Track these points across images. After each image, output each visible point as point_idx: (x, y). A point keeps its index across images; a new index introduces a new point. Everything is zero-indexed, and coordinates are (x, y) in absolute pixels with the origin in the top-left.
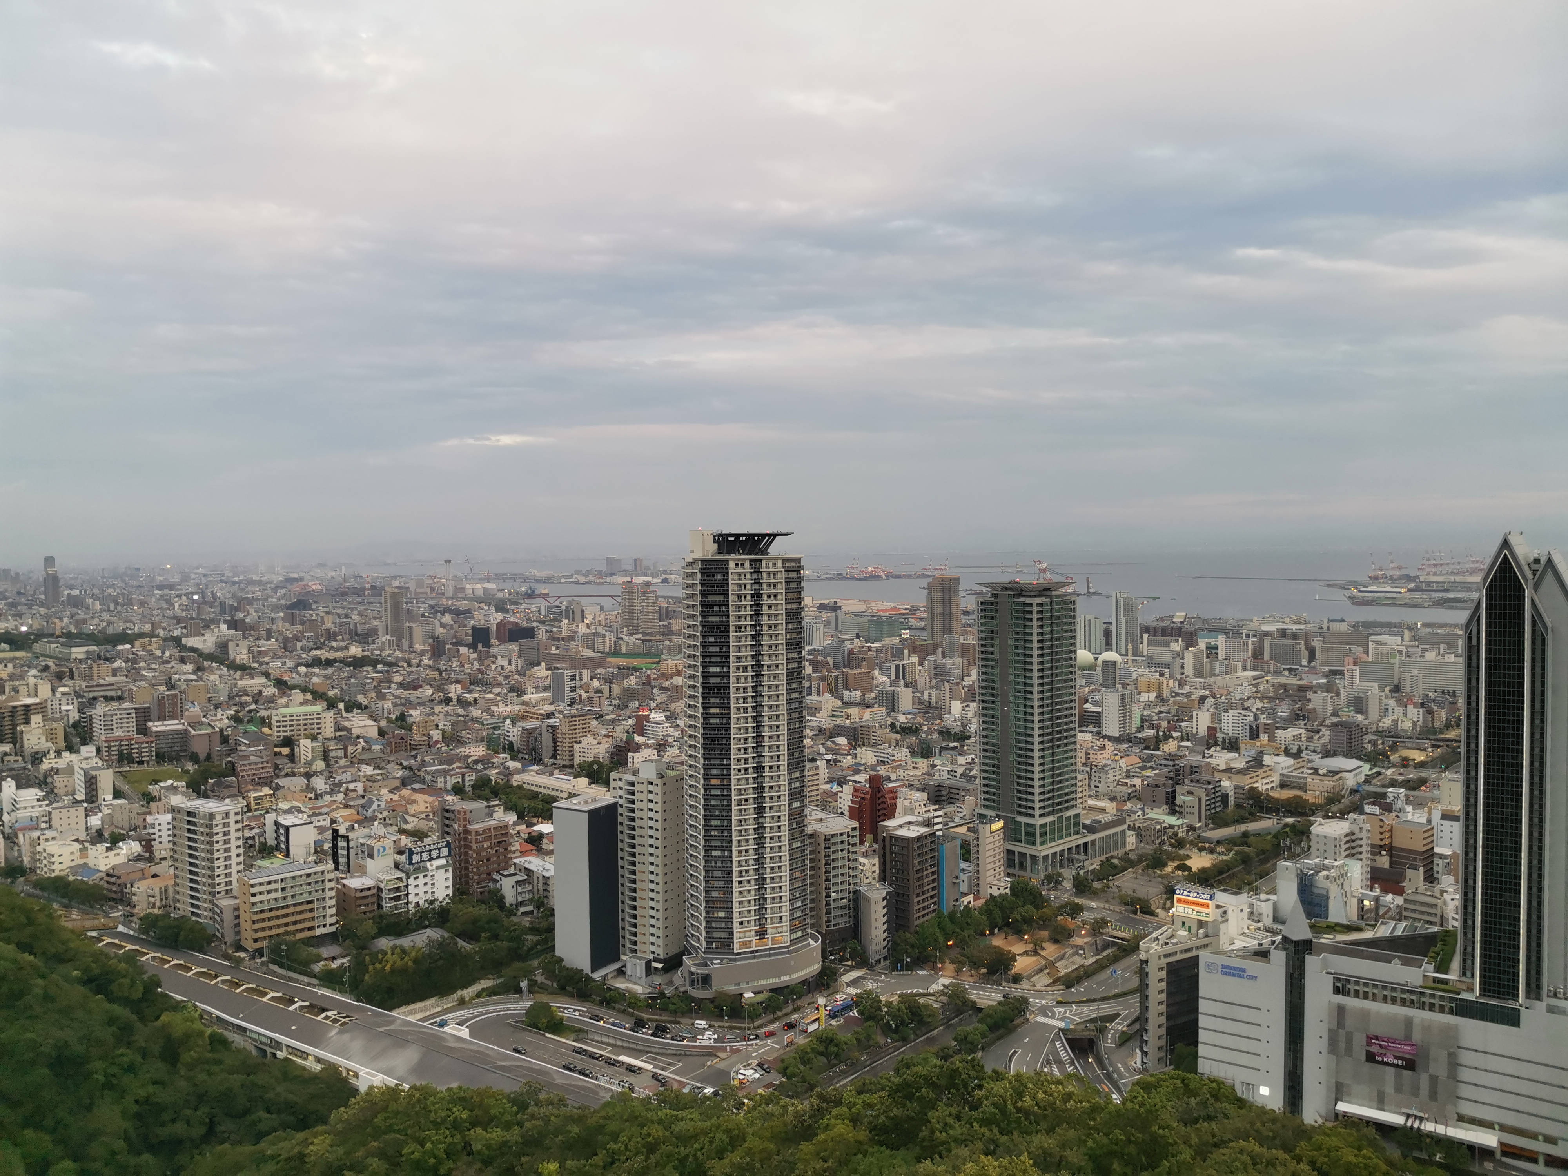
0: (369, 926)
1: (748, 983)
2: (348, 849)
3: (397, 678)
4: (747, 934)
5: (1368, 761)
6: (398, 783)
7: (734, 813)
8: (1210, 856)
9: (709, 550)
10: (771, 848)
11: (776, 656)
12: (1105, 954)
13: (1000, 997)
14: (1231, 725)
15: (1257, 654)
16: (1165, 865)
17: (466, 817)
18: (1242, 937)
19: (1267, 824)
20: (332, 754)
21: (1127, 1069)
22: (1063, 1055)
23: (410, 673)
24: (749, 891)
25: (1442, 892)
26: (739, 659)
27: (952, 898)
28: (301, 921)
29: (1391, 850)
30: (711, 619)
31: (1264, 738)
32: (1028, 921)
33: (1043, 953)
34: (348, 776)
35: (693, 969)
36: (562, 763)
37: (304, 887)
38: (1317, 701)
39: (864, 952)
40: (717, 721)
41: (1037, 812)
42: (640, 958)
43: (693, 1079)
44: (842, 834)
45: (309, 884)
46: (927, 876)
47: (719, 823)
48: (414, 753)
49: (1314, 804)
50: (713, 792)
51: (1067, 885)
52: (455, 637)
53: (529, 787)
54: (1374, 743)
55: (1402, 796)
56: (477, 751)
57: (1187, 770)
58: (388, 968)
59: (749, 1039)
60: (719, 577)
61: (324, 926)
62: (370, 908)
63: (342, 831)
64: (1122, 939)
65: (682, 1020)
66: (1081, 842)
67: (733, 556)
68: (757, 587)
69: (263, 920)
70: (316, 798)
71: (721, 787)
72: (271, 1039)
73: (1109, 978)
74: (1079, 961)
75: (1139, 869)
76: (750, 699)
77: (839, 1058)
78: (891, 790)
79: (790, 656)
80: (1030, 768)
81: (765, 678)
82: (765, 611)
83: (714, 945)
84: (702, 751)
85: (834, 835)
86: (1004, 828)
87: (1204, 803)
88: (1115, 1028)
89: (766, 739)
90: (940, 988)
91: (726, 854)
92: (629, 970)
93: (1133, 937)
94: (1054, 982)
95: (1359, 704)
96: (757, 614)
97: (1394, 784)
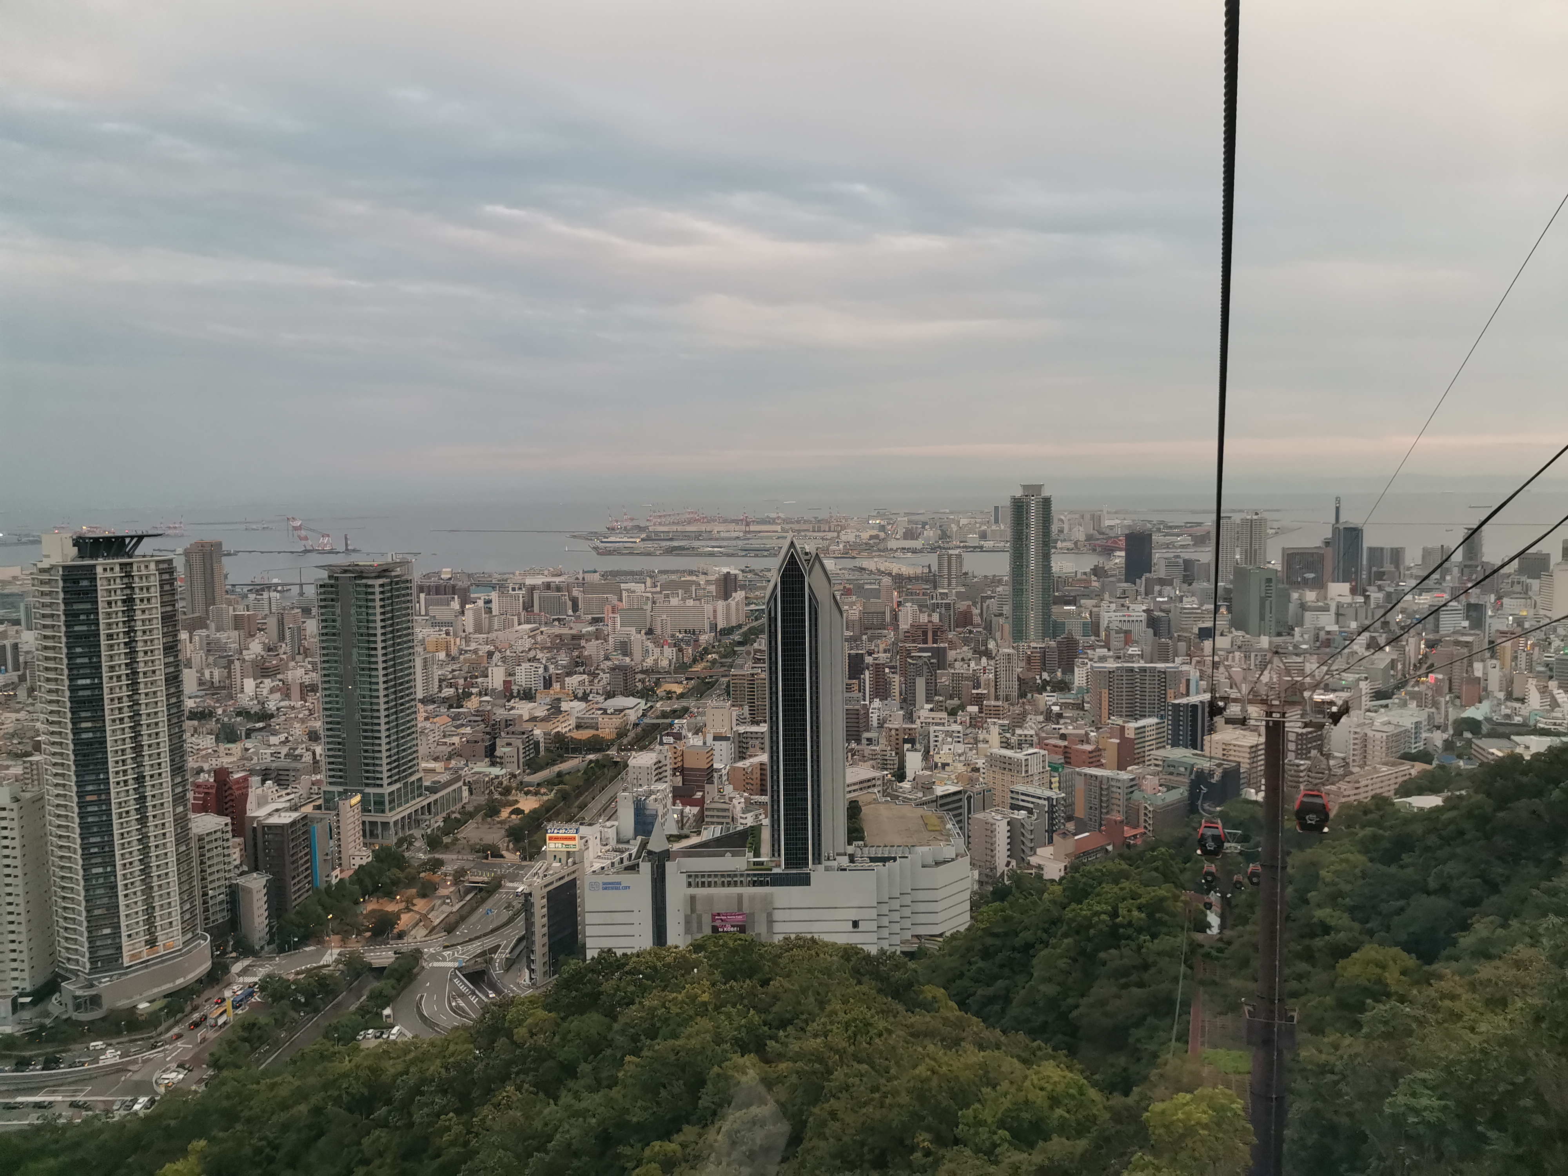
1: (140, 994)
4: (137, 946)
5: (641, 697)
7: (115, 827)
8: (534, 798)
9: (67, 555)
10: (157, 856)
11: (153, 661)
12: (469, 898)
13: (392, 954)
14: (523, 677)
15: (528, 607)
16: (500, 812)
18: (596, 860)
19: (574, 763)
21: (519, 988)
22: (463, 988)
24: (135, 903)
26: (112, 668)
27: (324, 875)
29: (681, 770)
30: (76, 628)
31: (556, 686)
32: (395, 883)
33: (415, 908)
35: (79, 993)
38: (592, 648)
39: (247, 940)
40: (91, 735)
41: (385, 782)
42: (3, 997)
44: (215, 832)
46: (301, 858)
47: (98, 839)
49: (608, 740)
50: (90, 809)
51: (420, 844)
54: (642, 681)
55: (684, 725)
57: (503, 724)
59: (156, 1047)
60: (85, 583)
64: (482, 882)
65: (72, 1047)
66: (425, 803)
67: (101, 560)
68: (128, 592)
71: (99, 802)
73: (482, 918)
74: (447, 909)
75: (479, 818)
76: (126, 709)
77: (261, 1040)
78: (237, 781)
79: (167, 660)
80: (377, 741)
81: (142, 686)
82: (139, 616)
83: (99, 964)
84: (73, 768)
85: (208, 834)
86: (361, 801)
87: (521, 751)
88: (499, 957)
89: (146, 748)
90: (335, 956)
91: (109, 869)
93: (495, 878)
94: (430, 932)
95: (624, 648)
96: (130, 620)
97: (664, 715)
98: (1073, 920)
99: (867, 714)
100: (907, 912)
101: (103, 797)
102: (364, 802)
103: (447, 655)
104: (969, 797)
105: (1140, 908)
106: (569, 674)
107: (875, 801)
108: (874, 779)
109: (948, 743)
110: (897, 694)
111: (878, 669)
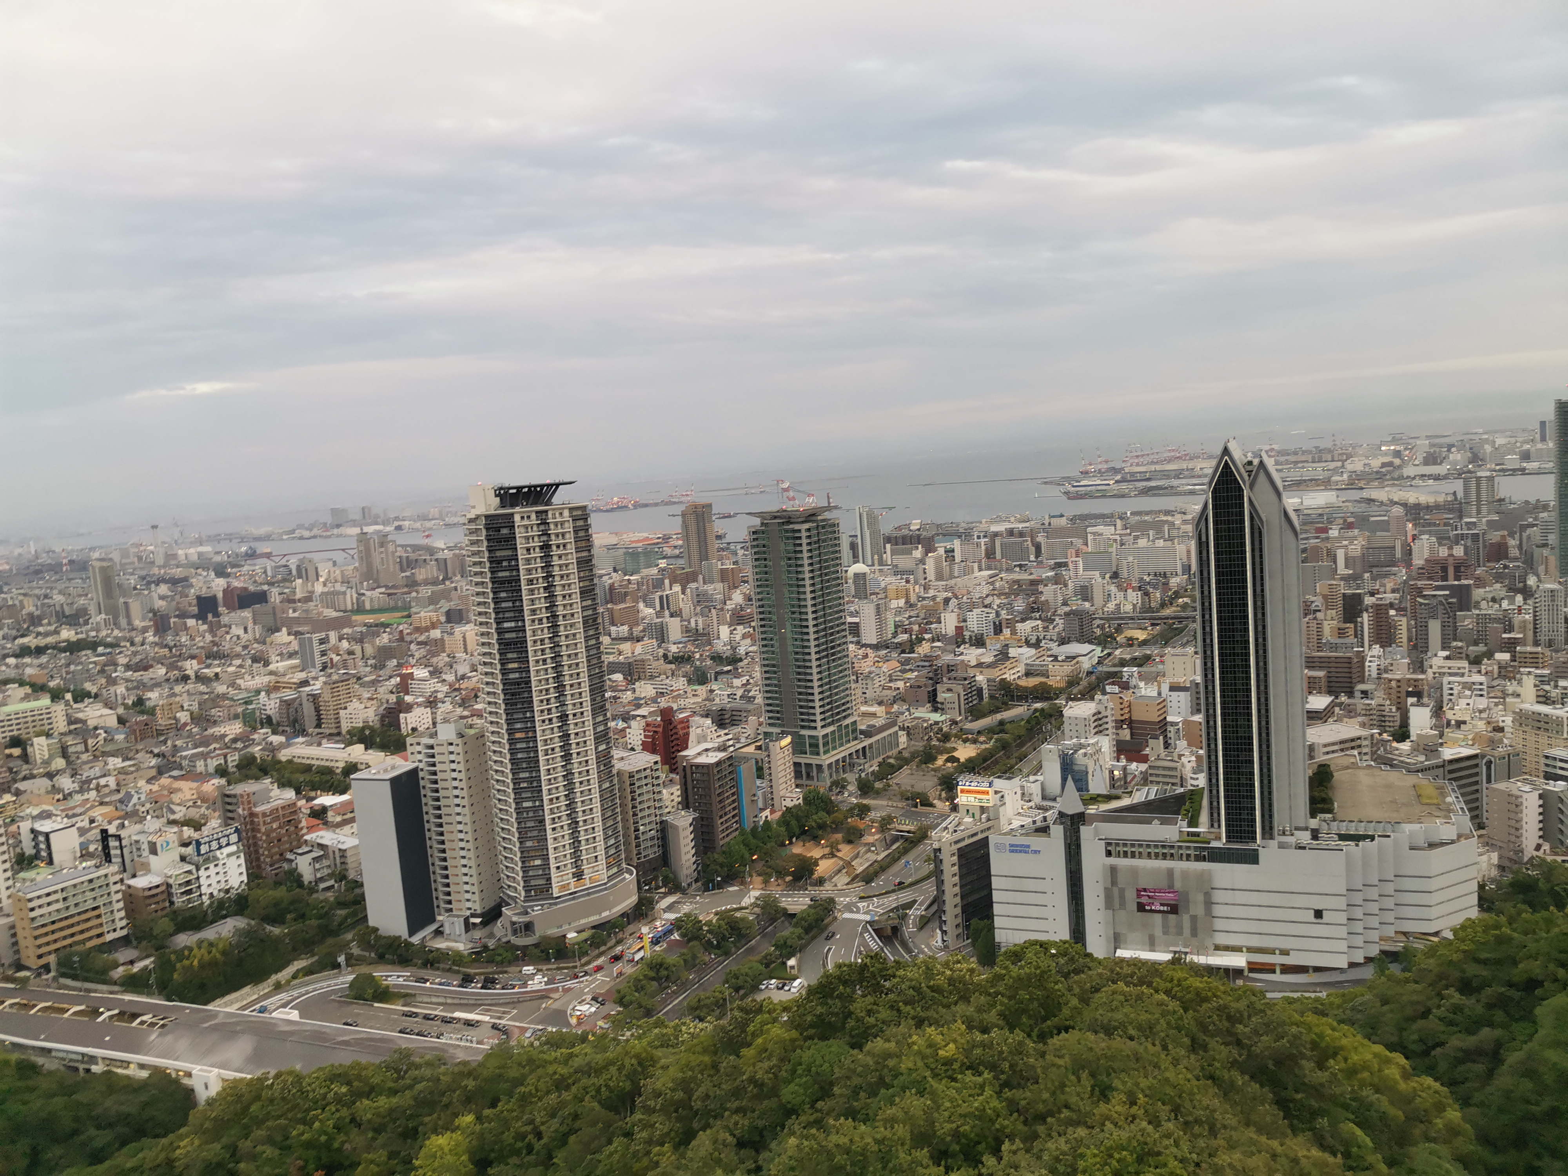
0: (165, 925)
1: (569, 924)
2: (121, 848)
3: (122, 660)
4: (565, 877)
5: (1098, 644)
6: (153, 772)
7: (541, 763)
8: (973, 746)
9: (490, 505)
10: (582, 792)
11: (571, 605)
12: (894, 847)
13: (807, 900)
14: (975, 623)
15: (990, 554)
16: (935, 759)
19: (1018, 711)
20: (71, 750)
21: (931, 949)
22: (872, 944)
23: (135, 654)
24: (563, 836)
25: (1180, 756)
26: (534, 611)
27: (752, 815)
28: (88, 929)
29: (1131, 723)
30: (500, 574)
31: (1007, 632)
32: (822, 827)
33: (839, 854)
34: (97, 771)
35: (515, 919)
36: (328, 731)
37: (87, 893)
38: (1048, 593)
39: (676, 877)
40: (517, 675)
41: (819, 724)
42: (458, 916)
43: (530, 1023)
44: (645, 770)
45: (93, 890)
46: (728, 797)
47: (527, 775)
48: (162, 738)
49: (1057, 688)
50: (519, 746)
51: (852, 788)
52: (178, 609)
53: (299, 761)
54: (1101, 627)
55: (1135, 674)
56: (234, 729)
57: (945, 669)
58: (196, 963)
59: (578, 977)
60: (505, 531)
61: (115, 930)
62: (161, 906)
63: (112, 830)
64: (908, 832)
65: (508, 969)
66: (860, 746)
67: (518, 509)
68: (545, 538)
69: (46, 934)
70: (65, 798)
71: (526, 740)
72: (83, 1055)
73: (903, 869)
74: (872, 857)
75: (914, 765)
77: (669, 980)
79: (585, 604)
80: (809, 684)
81: (562, 628)
82: (556, 561)
83: (533, 893)
84: (503, 706)
85: (638, 772)
86: (793, 742)
87: (963, 697)
88: (914, 913)
89: (568, 687)
90: (753, 900)
91: (537, 803)
92: (447, 930)
93: (920, 829)
94: (853, 880)
95: (1085, 593)
96: (548, 566)
97: (1123, 663)
99: (1364, 661)
100: (1389, 903)
102: (796, 744)
103: (906, 601)
104: (1489, 764)
106: (1023, 620)
107: (1354, 766)
108: (1359, 738)
109: (1466, 697)
110: (1405, 640)
111: (1380, 611)
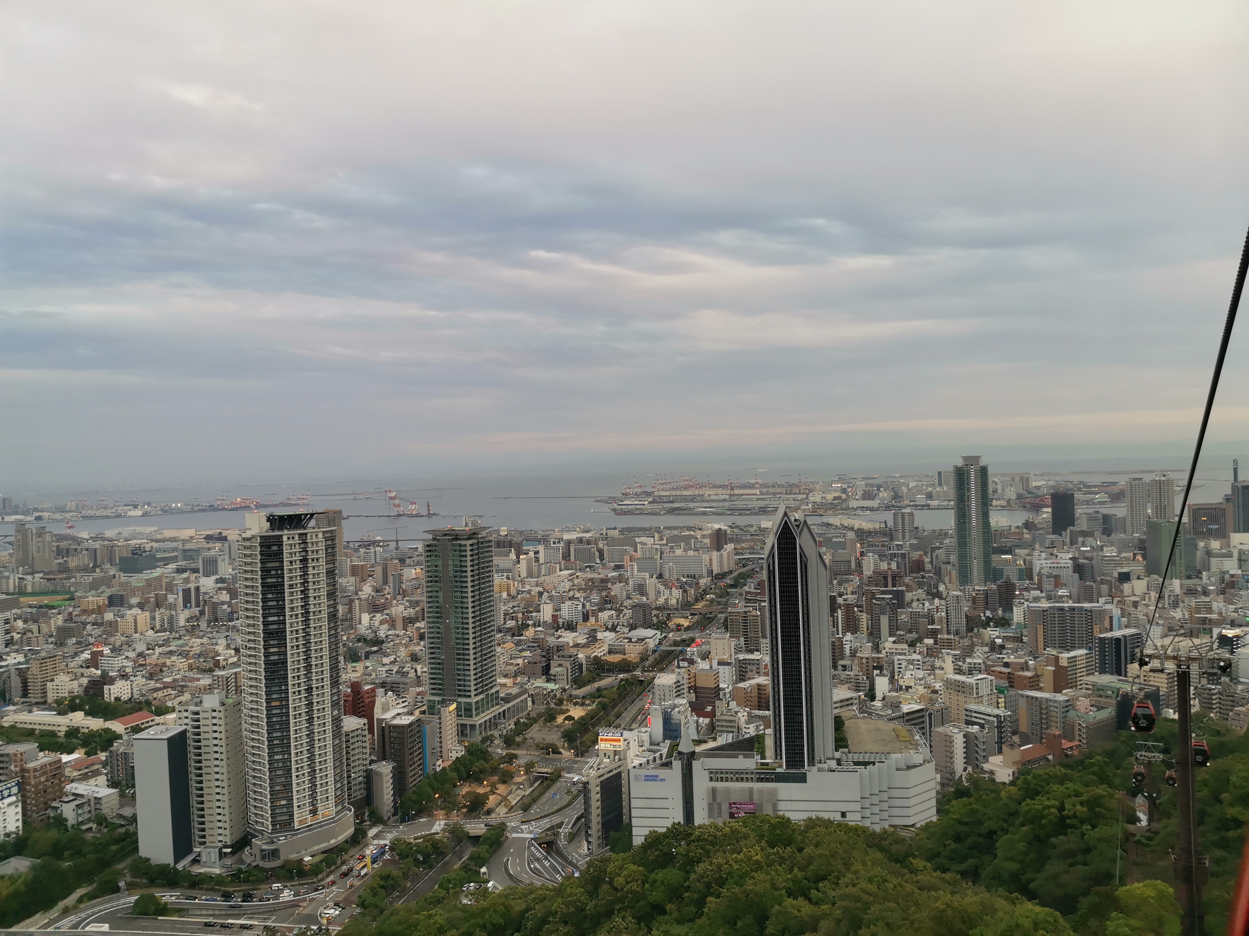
1: (306, 850)
4: (304, 814)
5: (657, 629)
7: (291, 725)
8: (581, 708)
9: (262, 528)
10: (319, 747)
11: (319, 604)
12: (537, 785)
13: (484, 826)
14: (567, 612)
15: (566, 557)
16: (556, 718)
17: (22, 758)
18: (636, 758)
19: (609, 681)
21: (580, 856)
22: (537, 854)
24: (304, 782)
25: (736, 713)
26: (292, 609)
27: (432, 764)
29: (694, 688)
30: (269, 580)
31: (592, 620)
32: (483, 771)
33: (497, 791)
35: (264, 847)
36: (36, 701)
38: (616, 589)
39: (378, 812)
40: (276, 657)
41: (473, 693)
42: (212, 847)
44: (357, 730)
46: (416, 750)
49: (634, 663)
50: (274, 712)
51: (499, 742)
53: (21, 726)
54: (658, 616)
55: (695, 653)
57: (555, 649)
59: (317, 890)
60: (275, 548)
64: (546, 773)
65: (261, 886)
66: (501, 710)
67: (286, 532)
68: (304, 554)
71: (280, 707)
73: (548, 800)
74: (521, 793)
75: (541, 722)
76: (301, 639)
77: (393, 888)
78: (367, 692)
79: (329, 603)
80: (467, 662)
81: (312, 622)
82: (311, 571)
83: (278, 826)
84: (264, 682)
85: (352, 731)
86: (457, 708)
87: (570, 671)
88: (564, 831)
89: (314, 667)
90: (442, 826)
91: (286, 756)
92: (204, 858)
93: (556, 770)
94: (510, 810)
95: (641, 589)
96: (306, 574)
97: (676, 643)
98: (1027, 812)
99: (842, 644)
101: (284, 703)
102: (458, 709)
103: (509, 595)
104: (930, 715)
105: (1082, 804)
106: (601, 610)
107: (855, 717)
108: (852, 699)
109: (910, 670)
110: (865, 629)
111: (848, 608)
